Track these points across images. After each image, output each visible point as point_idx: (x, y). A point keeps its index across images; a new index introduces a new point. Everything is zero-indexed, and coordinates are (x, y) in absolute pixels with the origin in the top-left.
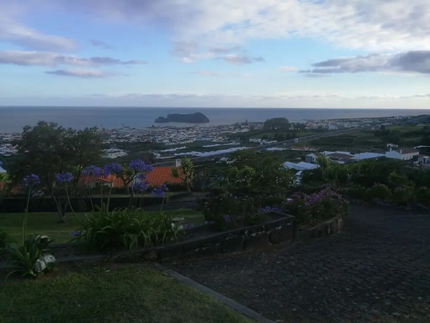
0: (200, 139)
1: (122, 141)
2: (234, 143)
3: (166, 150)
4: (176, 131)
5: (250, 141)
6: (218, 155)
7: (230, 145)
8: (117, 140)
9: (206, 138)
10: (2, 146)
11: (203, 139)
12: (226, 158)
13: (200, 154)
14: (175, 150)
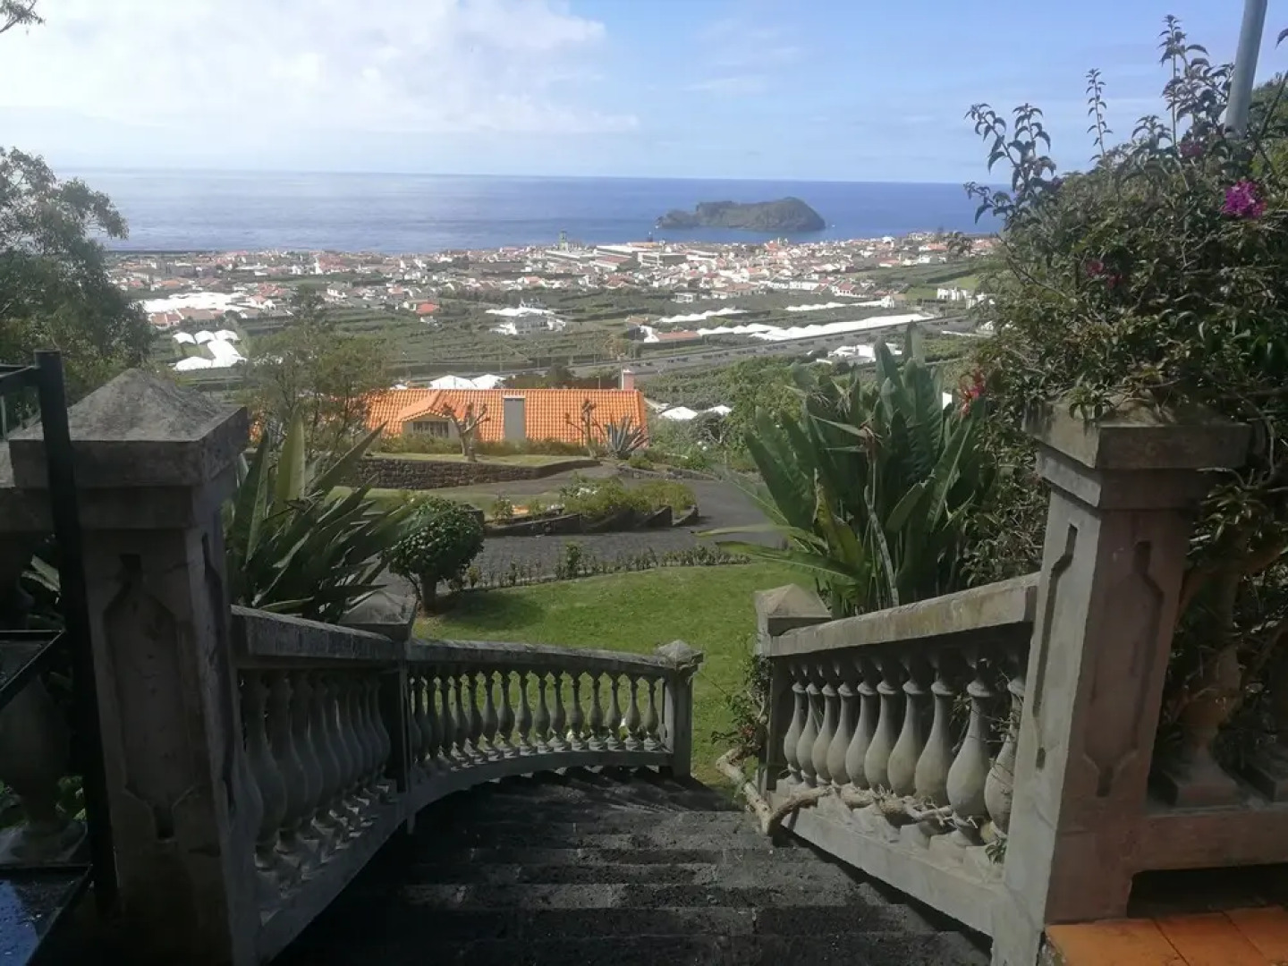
0: (783, 286)
1: (557, 284)
2: (885, 302)
3: (679, 318)
4: (713, 257)
5: (938, 297)
6: (828, 337)
7: (870, 307)
8: (542, 282)
9: (804, 281)
10: (235, 289)
11: (794, 285)
12: (850, 348)
13: (776, 334)
14: (703, 316)
